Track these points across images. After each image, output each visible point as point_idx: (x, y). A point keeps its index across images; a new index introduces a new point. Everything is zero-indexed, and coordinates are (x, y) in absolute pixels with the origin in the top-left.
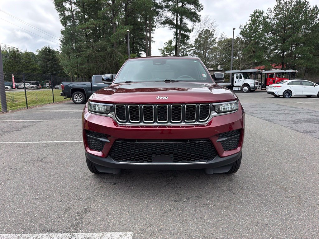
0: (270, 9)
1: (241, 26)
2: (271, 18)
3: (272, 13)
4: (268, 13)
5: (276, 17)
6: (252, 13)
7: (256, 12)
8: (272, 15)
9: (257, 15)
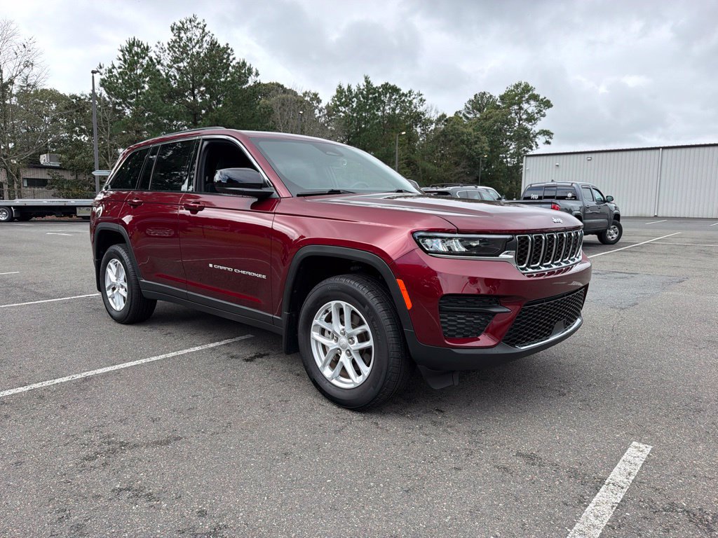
0: (161, 43)
1: (101, 68)
2: (165, 64)
3: (166, 54)
4: (158, 53)
5: (175, 66)
6: (125, 45)
7: (134, 42)
8: (167, 59)
9: (134, 52)
